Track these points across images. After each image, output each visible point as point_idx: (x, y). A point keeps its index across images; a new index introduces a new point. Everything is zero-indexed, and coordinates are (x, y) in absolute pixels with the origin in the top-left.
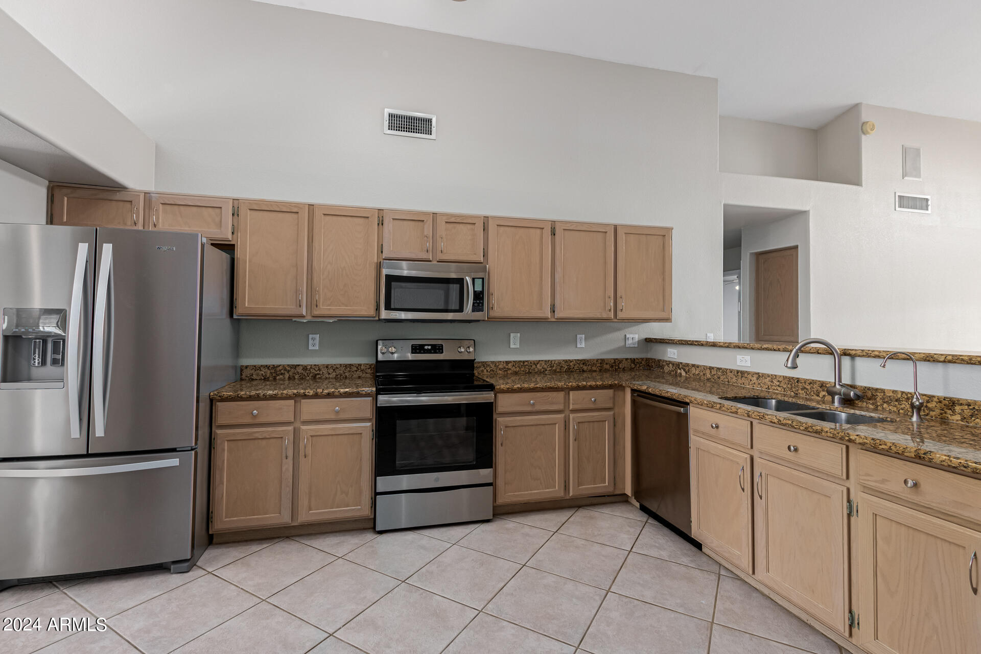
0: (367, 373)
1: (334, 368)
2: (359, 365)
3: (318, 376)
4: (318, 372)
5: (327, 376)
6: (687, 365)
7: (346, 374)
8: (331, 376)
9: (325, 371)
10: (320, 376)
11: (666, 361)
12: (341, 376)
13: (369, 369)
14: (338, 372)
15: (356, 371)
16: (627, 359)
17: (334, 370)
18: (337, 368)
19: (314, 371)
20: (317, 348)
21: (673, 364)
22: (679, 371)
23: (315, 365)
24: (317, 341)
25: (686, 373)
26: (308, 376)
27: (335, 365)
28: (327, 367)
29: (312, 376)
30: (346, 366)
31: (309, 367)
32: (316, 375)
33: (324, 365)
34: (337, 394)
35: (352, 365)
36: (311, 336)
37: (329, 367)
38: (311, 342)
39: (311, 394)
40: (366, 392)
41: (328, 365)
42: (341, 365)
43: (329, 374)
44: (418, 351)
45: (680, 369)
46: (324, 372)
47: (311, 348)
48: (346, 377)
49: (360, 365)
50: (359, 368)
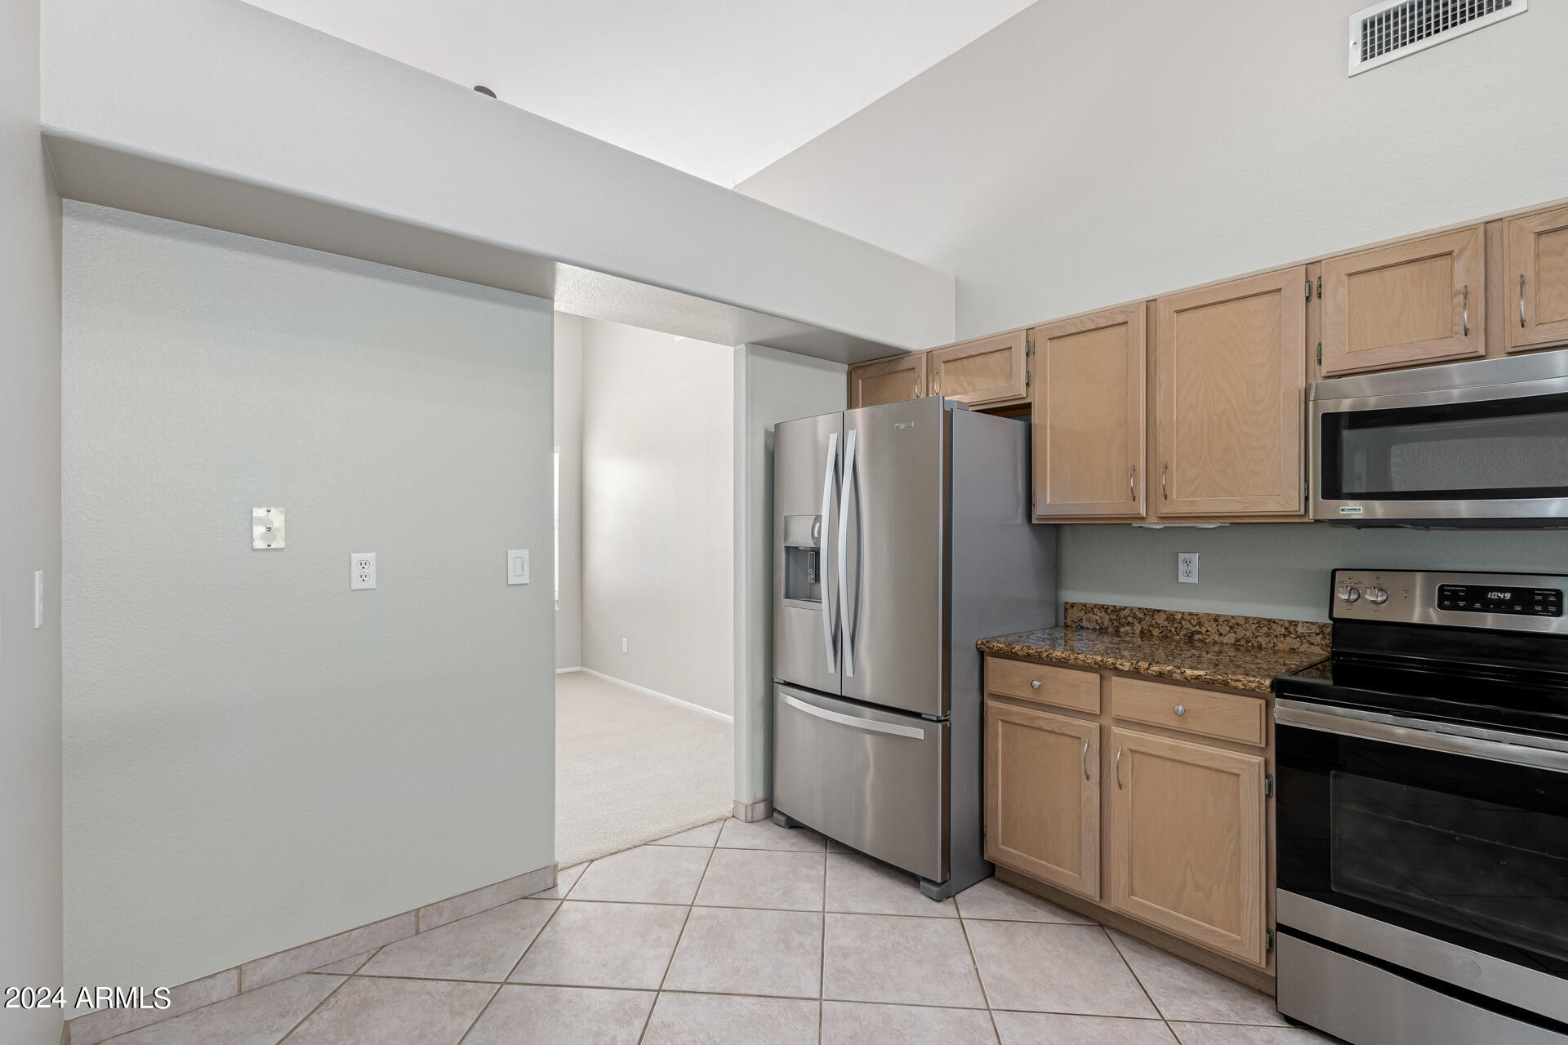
0: (1312, 644)
1: (1233, 623)
2: (1290, 622)
3: (1196, 637)
4: (1197, 628)
5: (1217, 638)
7: (1259, 639)
8: (1225, 640)
9: (1211, 627)
10: (1200, 637)
12: (1248, 642)
13: (1317, 634)
14: (1241, 633)
15: (1285, 636)
17: (1231, 627)
18: (1238, 624)
19: (1189, 626)
20: (1194, 579)
23: (1191, 614)
24: (1195, 567)
26: (1178, 634)
27: (1233, 617)
28: (1216, 620)
29: (1185, 635)
30: (1259, 622)
31: (1178, 617)
32: (1193, 633)
33: (1209, 615)
34: (1177, 676)
35: (1274, 622)
36: (1181, 556)
37: (1221, 620)
38: (1182, 568)
40: (1244, 685)
41: (1219, 616)
42: (1246, 618)
43: (1221, 634)
44: (1462, 604)
46: (1209, 628)
47: (1182, 579)
48: (1260, 647)
49: (1294, 623)
50: (1292, 629)
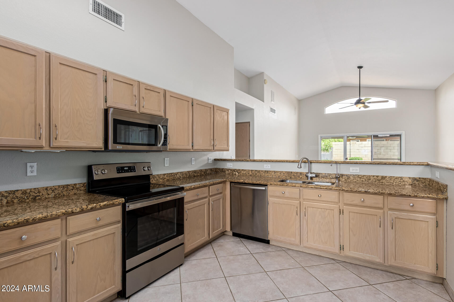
0: (81, 190)
1: (53, 189)
2: (74, 184)
3: (37, 198)
4: (38, 194)
5: (47, 196)
6: (240, 170)
7: (63, 193)
8: (50, 196)
9: (45, 193)
10: (39, 197)
11: (227, 169)
12: (59, 195)
13: (82, 187)
14: (56, 192)
15: (72, 189)
16: (209, 169)
17: (53, 191)
18: (56, 189)
19: (34, 194)
20: (35, 174)
21: (231, 170)
22: (234, 173)
23: (35, 189)
24: (35, 169)
25: (239, 173)
26: (28, 199)
27: (53, 186)
28: (46, 189)
29: (32, 199)
30: (63, 187)
31: (28, 191)
32: (36, 197)
33: (44, 187)
34: (98, 207)
35: (69, 185)
36: (29, 165)
37: (49, 189)
38: (29, 169)
39: (78, 211)
40: (118, 202)
41: (48, 187)
42: (59, 186)
43: (49, 194)
44: (121, 171)
45: (235, 172)
46: (43, 193)
47: (29, 174)
48: (64, 195)
49: (75, 185)
50: (75, 187)
